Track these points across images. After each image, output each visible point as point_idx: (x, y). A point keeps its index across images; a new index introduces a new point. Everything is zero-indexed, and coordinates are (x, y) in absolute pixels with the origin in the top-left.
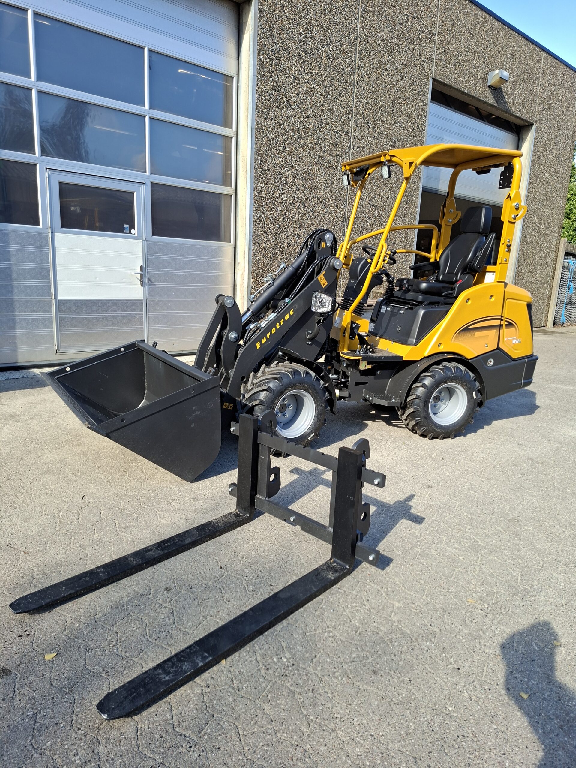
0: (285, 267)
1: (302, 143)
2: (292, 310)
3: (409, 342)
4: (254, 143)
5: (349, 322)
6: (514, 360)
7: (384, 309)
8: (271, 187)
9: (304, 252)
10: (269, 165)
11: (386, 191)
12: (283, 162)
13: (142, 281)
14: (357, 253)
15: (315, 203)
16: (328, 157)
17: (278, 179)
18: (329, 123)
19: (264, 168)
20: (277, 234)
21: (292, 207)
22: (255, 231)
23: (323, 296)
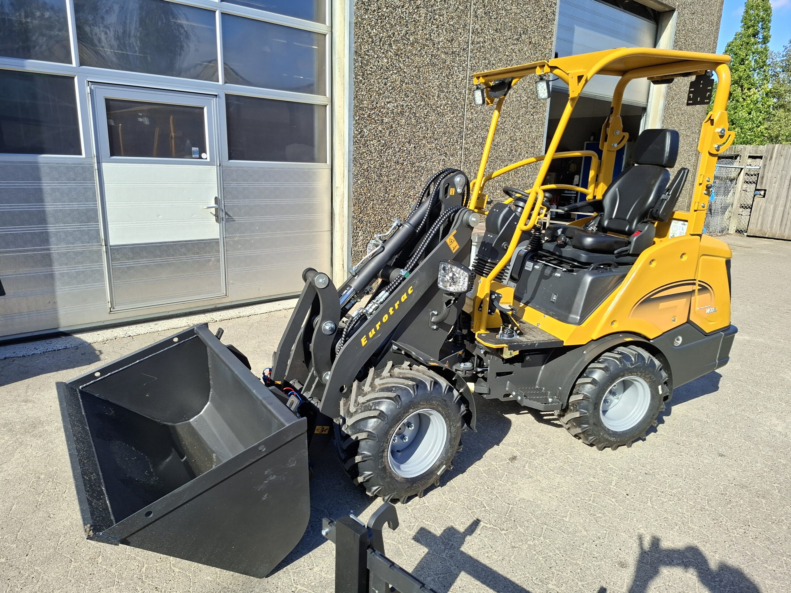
0: (399, 224)
1: (411, 39)
2: (411, 287)
3: (570, 320)
4: (353, 40)
5: (487, 294)
6: (706, 335)
7: (529, 266)
8: (374, 94)
9: (426, 200)
10: (371, 68)
12: (388, 63)
13: (217, 216)
15: (428, 112)
16: (443, 56)
17: (383, 85)
18: (443, 14)
19: (365, 72)
20: (383, 152)
21: (400, 118)
22: (355, 148)
23: (455, 269)
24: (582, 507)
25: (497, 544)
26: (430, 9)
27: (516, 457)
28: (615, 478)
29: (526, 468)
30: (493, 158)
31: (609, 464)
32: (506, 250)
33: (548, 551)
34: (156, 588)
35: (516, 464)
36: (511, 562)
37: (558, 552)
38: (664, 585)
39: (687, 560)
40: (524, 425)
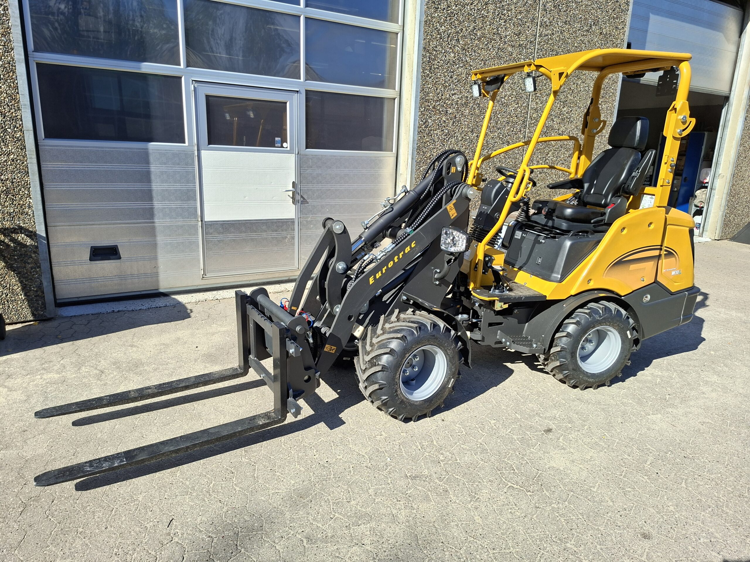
0: (406, 191)
1: (478, 34)
3: (552, 278)
4: (423, 37)
5: (482, 256)
6: (672, 294)
7: (518, 235)
8: (440, 87)
10: (438, 62)
11: (577, 84)
12: (454, 58)
13: (293, 198)
14: (540, 156)
16: (510, 49)
17: (449, 78)
18: (512, 9)
19: (433, 66)
20: (445, 141)
21: (464, 108)
22: (419, 138)
23: (455, 233)
24: (612, 481)
25: (522, 503)
26: (499, 5)
27: (551, 429)
28: (651, 458)
29: (560, 440)
30: (557, 147)
31: (647, 445)
32: (498, 220)
33: (571, 515)
34: (220, 501)
35: (551, 435)
36: (533, 519)
37: (581, 517)
38: (686, 559)
39: (715, 540)
40: (564, 402)
